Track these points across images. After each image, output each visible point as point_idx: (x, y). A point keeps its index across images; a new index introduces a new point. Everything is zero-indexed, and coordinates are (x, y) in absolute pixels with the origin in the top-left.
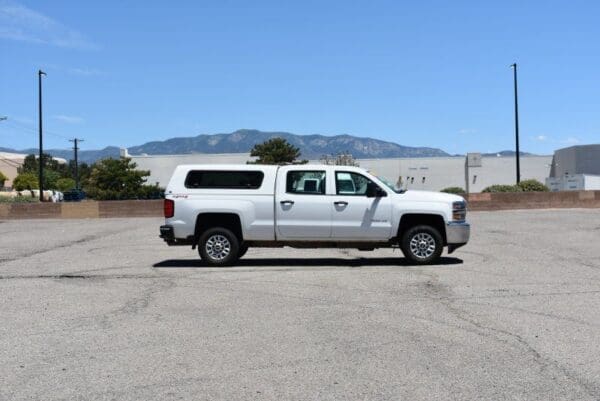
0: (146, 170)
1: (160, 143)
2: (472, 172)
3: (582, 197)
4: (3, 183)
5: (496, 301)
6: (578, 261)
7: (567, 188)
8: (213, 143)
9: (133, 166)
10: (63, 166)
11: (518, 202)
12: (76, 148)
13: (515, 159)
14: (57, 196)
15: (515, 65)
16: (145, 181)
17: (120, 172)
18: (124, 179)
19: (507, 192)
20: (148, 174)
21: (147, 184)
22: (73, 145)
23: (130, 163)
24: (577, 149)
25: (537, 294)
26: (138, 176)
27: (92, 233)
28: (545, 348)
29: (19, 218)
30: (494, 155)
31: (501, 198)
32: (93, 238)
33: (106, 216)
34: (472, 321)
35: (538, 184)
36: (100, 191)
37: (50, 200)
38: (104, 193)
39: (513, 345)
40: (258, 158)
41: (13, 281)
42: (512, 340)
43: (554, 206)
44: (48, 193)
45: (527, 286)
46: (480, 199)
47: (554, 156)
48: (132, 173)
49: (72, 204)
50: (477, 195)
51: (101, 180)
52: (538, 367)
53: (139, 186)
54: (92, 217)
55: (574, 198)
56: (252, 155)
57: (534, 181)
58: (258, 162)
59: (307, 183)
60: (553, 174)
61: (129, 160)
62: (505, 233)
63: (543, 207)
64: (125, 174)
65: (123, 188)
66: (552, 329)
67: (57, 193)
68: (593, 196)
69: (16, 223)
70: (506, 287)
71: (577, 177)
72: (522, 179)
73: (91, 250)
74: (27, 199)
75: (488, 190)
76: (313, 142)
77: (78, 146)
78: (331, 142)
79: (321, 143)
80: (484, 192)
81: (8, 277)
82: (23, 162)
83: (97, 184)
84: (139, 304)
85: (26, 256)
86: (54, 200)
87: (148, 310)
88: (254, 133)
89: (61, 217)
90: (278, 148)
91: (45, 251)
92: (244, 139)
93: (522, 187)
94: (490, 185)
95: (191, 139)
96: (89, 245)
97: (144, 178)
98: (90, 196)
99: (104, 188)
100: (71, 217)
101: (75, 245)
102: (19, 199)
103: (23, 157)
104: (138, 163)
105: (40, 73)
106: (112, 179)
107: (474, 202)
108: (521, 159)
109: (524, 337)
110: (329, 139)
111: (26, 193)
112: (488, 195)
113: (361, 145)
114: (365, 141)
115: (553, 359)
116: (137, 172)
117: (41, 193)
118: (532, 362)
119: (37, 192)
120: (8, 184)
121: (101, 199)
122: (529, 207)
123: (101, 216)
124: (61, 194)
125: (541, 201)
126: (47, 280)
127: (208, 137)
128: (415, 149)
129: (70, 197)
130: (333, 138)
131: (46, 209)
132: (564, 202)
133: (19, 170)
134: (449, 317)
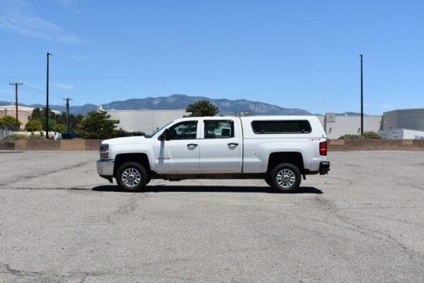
0: (117, 119)
1: (121, 102)
2: (328, 125)
3: (404, 143)
4: (19, 126)
5: (366, 212)
6: (412, 185)
7: (391, 137)
8: (156, 103)
9: (108, 117)
10: (58, 116)
11: (362, 146)
12: (68, 105)
13: (360, 118)
14: (57, 136)
15: (361, 56)
16: (116, 127)
17: (100, 120)
18: (102, 125)
19: (356, 139)
20: (118, 122)
21: (118, 129)
22: (65, 102)
23: (107, 115)
24: (399, 112)
25: (392, 207)
26: (111, 124)
27: (83, 160)
28: (409, 243)
29: (32, 149)
30: (343, 115)
31: (351, 143)
32: (85, 164)
33: (90, 149)
34: (354, 224)
35: (375, 134)
36: (86, 133)
37: (53, 138)
38: (89, 134)
39: (387, 241)
40: (191, 113)
41: (40, 191)
42: (385, 237)
43: (386, 149)
44: (51, 133)
45: (383, 202)
46: (337, 143)
47: (383, 117)
48: (107, 121)
49: (68, 141)
50: (335, 140)
51: (87, 126)
52: (408, 256)
53: (112, 130)
54: (80, 150)
55: (399, 144)
56: (187, 111)
57: (372, 133)
58: (191, 116)
59: (224, 130)
60: (382, 128)
61: (105, 113)
62: (358, 166)
63: (378, 149)
64: (103, 122)
65: (101, 131)
66: (409, 231)
67: (57, 133)
68: (411, 143)
69: (31, 153)
70: (369, 202)
71: (398, 130)
72: (365, 131)
73: (86, 172)
74: (38, 137)
75: (342, 138)
76: (222, 104)
77: (69, 103)
78: (234, 104)
79: (227, 104)
80: (340, 138)
81: (36, 189)
82: (31, 113)
83: (84, 129)
84: (129, 208)
85: (44, 174)
86: (55, 138)
87: (135, 212)
88: (183, 97)
89: (60, 149)
90: (204, 107)
91: (56, 172)
92: (177, 101)
93: (365, 136)
94: (343, 134)
95: (142, 100)
96: (83, 168)
97: (115, 125)
98: (79, 136)
99: (89, 131)
100: (67, 150)
101: (75, 169)
102: (33, 137)
103: (32, 109)
104: (111, 114)
105: (48, 54)
106: (94, 125)
107: (333, 146)
108: (364, 118)
109: (392, 235)
110: (232, 102)
111: (37, 133)
112: (343, 141)
113: (253, 107)
114: (256, 103)
115: (416, 251)
116: (111, 121)
117: (47, 133)
118: (403, 253)
119: (45, 133)
120: (22, 127)
121: (87, 138)
122: (369, 149)
123: (87, 149)
124: (60, 135)
125: (377, 145)
126: (62, 191)
127: (153, 99)
128: (289, 110)
129: (66, 136)
130: (234, 101)
131: (50, 144)
132: (393, 147)
133: (29, 118)
134: (337, 220)
